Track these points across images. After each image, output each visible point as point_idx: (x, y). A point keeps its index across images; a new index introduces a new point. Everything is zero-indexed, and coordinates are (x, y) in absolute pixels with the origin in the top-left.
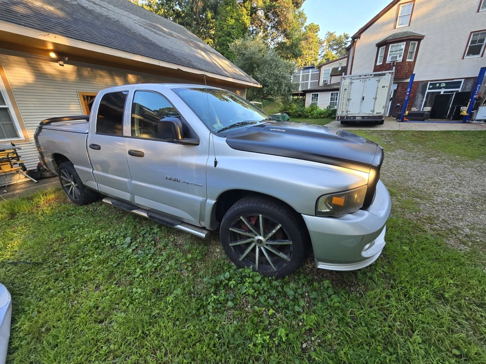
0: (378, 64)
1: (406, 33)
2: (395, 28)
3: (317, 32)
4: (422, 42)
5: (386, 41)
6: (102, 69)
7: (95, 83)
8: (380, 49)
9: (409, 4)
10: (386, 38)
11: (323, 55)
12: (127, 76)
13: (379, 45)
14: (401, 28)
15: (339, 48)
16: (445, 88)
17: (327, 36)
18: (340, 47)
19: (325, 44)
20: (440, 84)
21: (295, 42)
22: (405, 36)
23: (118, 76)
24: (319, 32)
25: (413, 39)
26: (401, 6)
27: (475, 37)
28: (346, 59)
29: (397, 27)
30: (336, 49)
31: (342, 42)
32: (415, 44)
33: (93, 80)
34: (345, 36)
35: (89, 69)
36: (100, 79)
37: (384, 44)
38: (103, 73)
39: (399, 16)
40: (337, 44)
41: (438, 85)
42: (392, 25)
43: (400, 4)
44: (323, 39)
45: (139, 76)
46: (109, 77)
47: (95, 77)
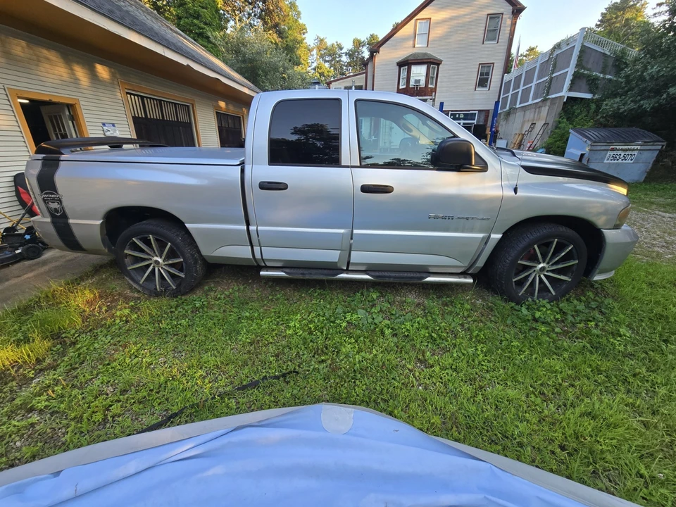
0: (401, 87)
1: (425, 54)
2: (414, 47)
3: (304, 34)
4: (441, 66)
5: (408, 61)
6: (49, 48)
7: (39, 73)
8: (402, 69)
9: (425, 21)
10: (406, 58)
11: (313, 67)
12: (95, 67)
13: (400, 64)
14: (420, 46)
15: (332, 61)
16: (464, 119)
17: (316, 41)
18: (333, 59)
19: (314, 52)
20: (459, 114)
21: (291, 44)
22: (426, 57)
23: (78, 63)
24: (306, 35)
25: (432, 63)
26: (418, 21)
27: (483, 69)
28: (364, 75)
29: (416, 46)
30: (328, 61)
31: (335, 53)
32: (434, 68)
33: (34, 67)
34: (337, 45)
35: (23, 43)
36: (47, 66)
37: (406, 64)
38: (52, 55)
39: (417, 33)
40: (330, 55)
41: (457, 116)
42: (411, 43)
43: (417, 19)
44: (312, 45)
45: (113, 70)
46: (62, 65)
47: (38, 60)
